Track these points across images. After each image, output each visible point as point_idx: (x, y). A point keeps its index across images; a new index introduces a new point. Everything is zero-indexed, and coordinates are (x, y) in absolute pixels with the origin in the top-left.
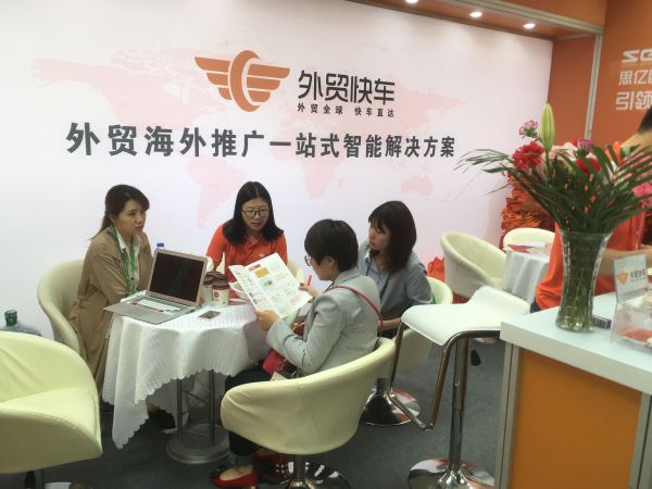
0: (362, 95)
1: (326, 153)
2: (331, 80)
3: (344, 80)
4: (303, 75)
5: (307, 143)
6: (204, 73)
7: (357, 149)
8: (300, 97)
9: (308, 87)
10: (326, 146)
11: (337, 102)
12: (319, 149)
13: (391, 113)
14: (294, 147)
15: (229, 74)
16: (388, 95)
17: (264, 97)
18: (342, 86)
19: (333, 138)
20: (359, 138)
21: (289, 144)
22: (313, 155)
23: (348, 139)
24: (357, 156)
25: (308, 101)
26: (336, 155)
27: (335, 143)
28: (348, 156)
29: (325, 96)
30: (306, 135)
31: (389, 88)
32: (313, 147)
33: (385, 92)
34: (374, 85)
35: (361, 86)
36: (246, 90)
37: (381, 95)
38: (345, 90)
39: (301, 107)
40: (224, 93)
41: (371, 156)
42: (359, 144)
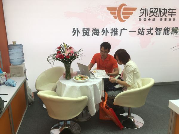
0: (163, 14)
1: (148, 34)
2: (151, 10)
3: (156, 10)
4: (141, 9)
5: (141, 31)
7: (160, 32)
8: (140, 16)
9: (143, 13)
10: (148, 32)
11: (153, 17)
12: (146, 32)
13: (174, 20)
14: (137, 32)
15: (117, 11)
16: (173, 14)
17: (128, 17)
18: (155, 12)
19: (151, 29)
20: (161, 28)
21: (135, 31)
22: (143, 35)
23: (157, 29)
24: (160, 34)
25: (143, 17)
26: (152, 34)
27: (152, 31)
28: (156, 34)
29: (149, 15)
30: (141, 28)
31: (174, 11)
32: (144, 32)
33: (172, 12)
34: (168, 11)
35: (163, 11)
36: (122, 16)
37: (171, 14)
38: (157, 13)
39: (140, 20)
40: (115, 17)
41: (165, 34)
42: (161, 30)
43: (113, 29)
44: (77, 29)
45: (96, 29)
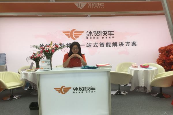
0: (104, 34)
1: (94, 46)
2: (95, 32)
3: (99, 32)
4: (87, 32)
5: (89, 45)
6: (64, 34)
7: (103, 45)
8: (87, 36)
9: (89, 34)
10: (94, 45)
11: (97, 36)
12: (92, 46)
13: (113, 37)
14: (86, 45)
15: (70, 34)
16: (112, 34)
17: (78, 37)
18: (98, 33)
19: (96, 44)
20: (104, 43)
21: (84, 45)
22: (91, 47)
23: (101, 44)
24: (103, 47)
25: (89, 36)
26: (97, 47)
27: (97, 44)
28: (101, 47)
29: (93, 35)
30: (89, 43)
31: (112, 32)
32: (91, 46)
33: (111, 33)
34: (107, 32)
35: (104, 33)
36: (74, 36)
37: (110, 34)
39: (87, 38)
40: (69, 37)
41: (108, 47)
42: (104, 44)
43: (68, 44)
44: (43, 44)
45: (55, 44)
